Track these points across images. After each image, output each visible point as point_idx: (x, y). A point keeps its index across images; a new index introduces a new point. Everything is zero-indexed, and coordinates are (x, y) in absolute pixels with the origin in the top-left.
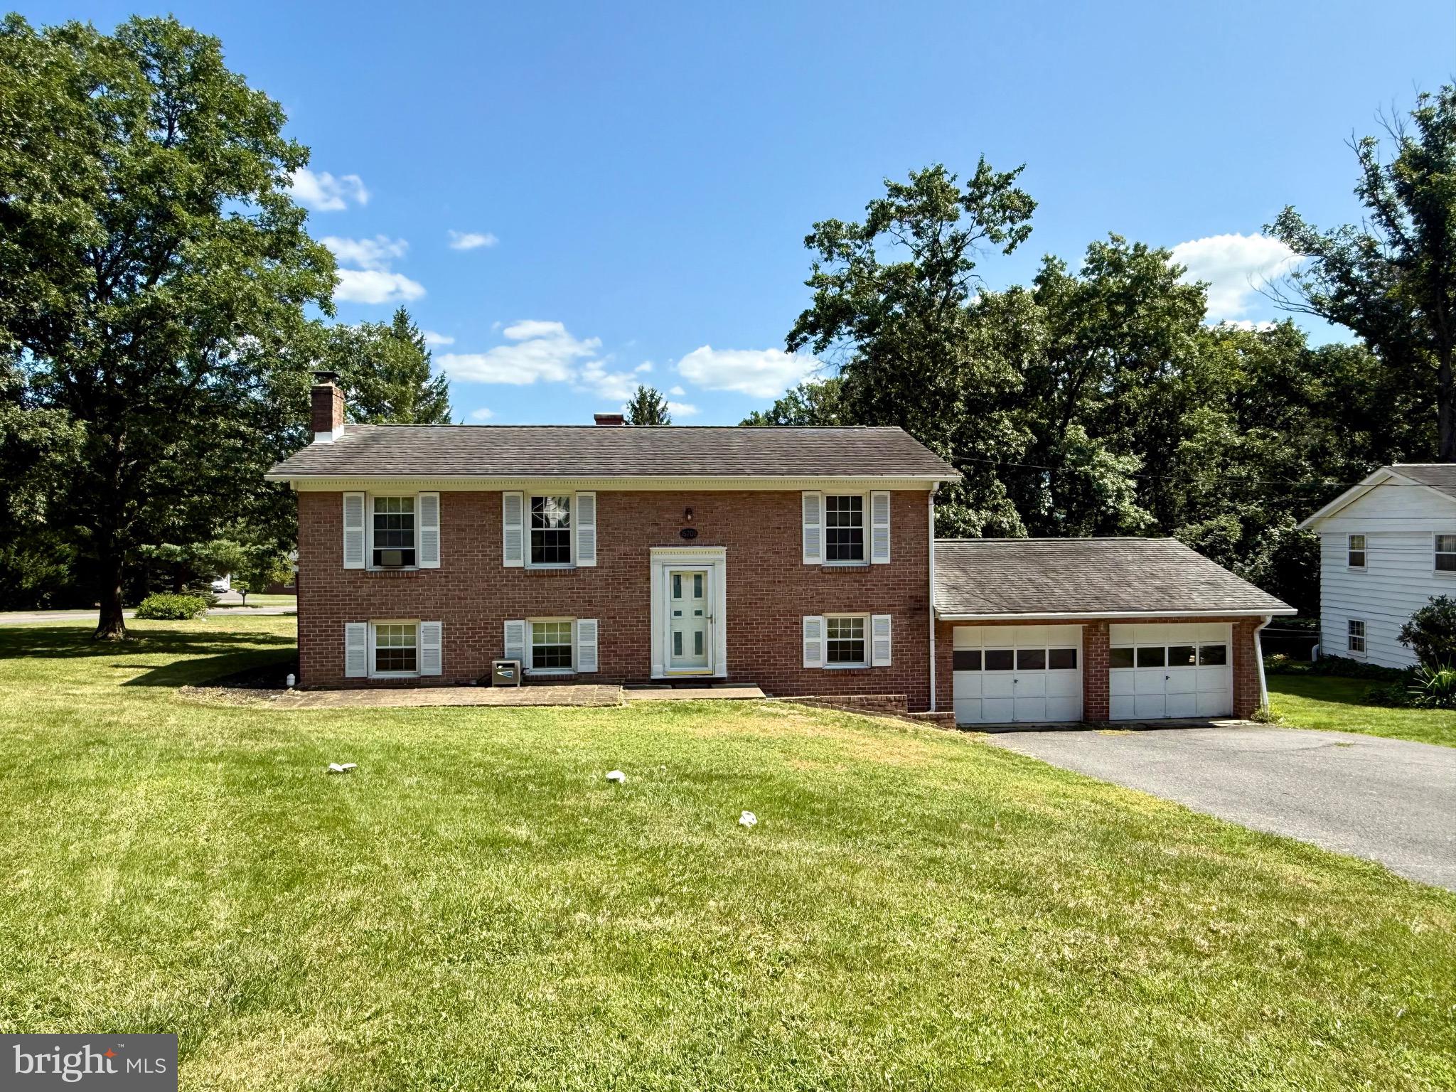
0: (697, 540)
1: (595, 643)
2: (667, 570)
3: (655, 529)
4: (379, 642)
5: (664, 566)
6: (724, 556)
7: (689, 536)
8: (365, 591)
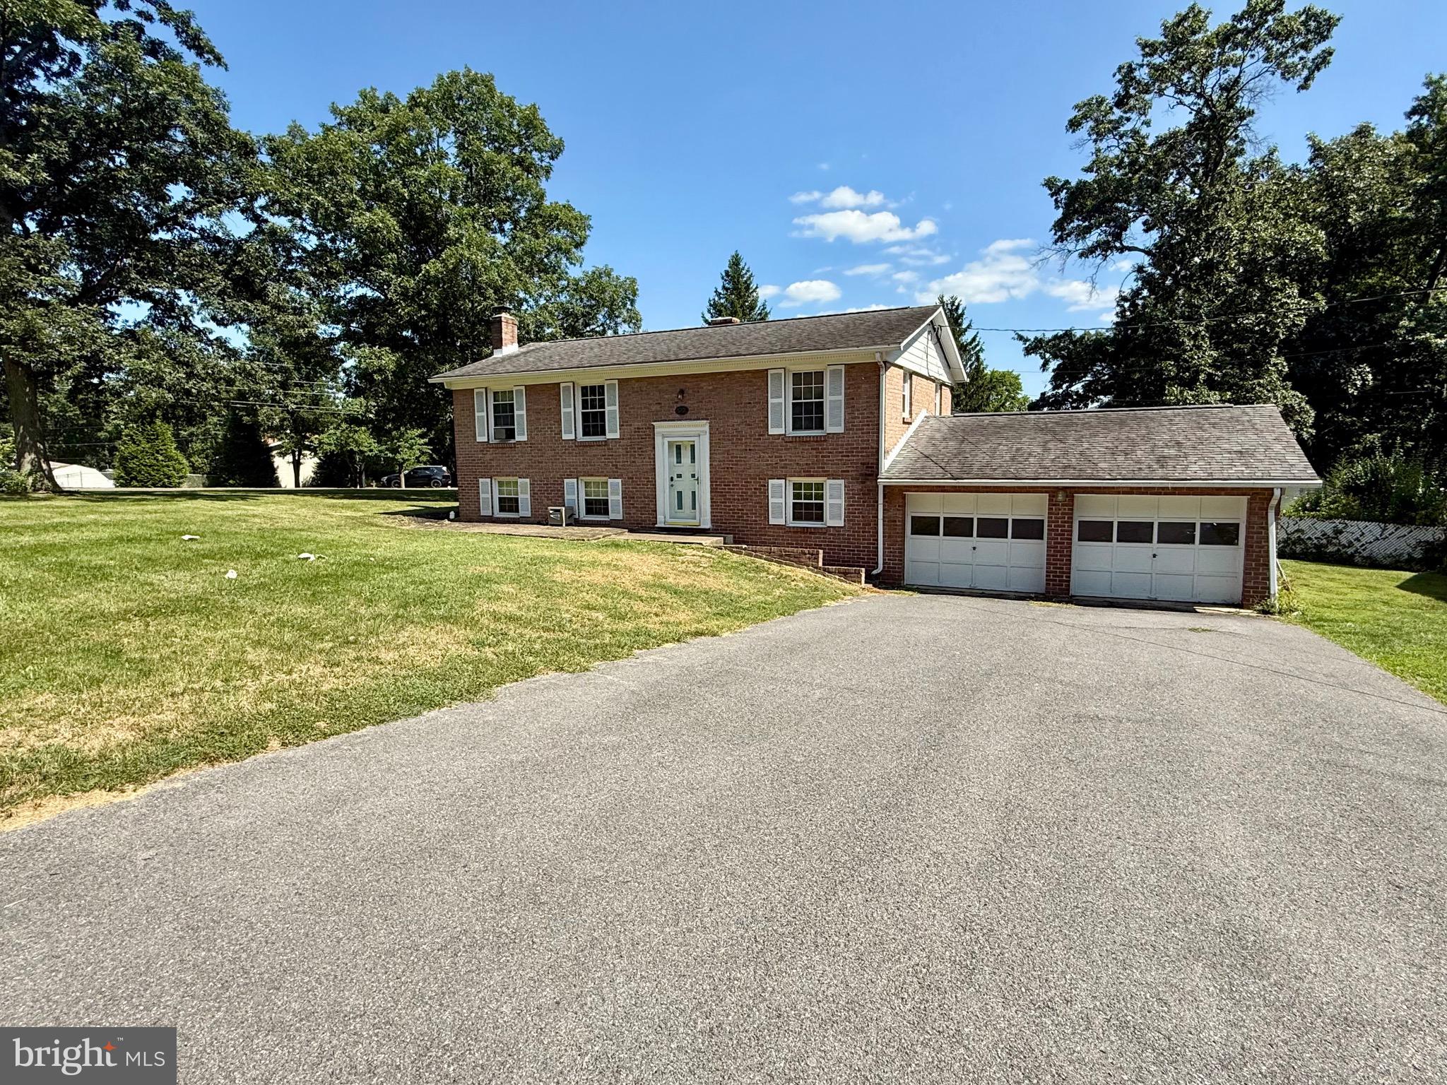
0: (688, 415)
1: (620, 498)
2: (666, 440)
3: (658, 407)
4: (500, 492)
5: (664, 437)
6: (707, 428)
7: (682, 413)
8: (488, 457)
